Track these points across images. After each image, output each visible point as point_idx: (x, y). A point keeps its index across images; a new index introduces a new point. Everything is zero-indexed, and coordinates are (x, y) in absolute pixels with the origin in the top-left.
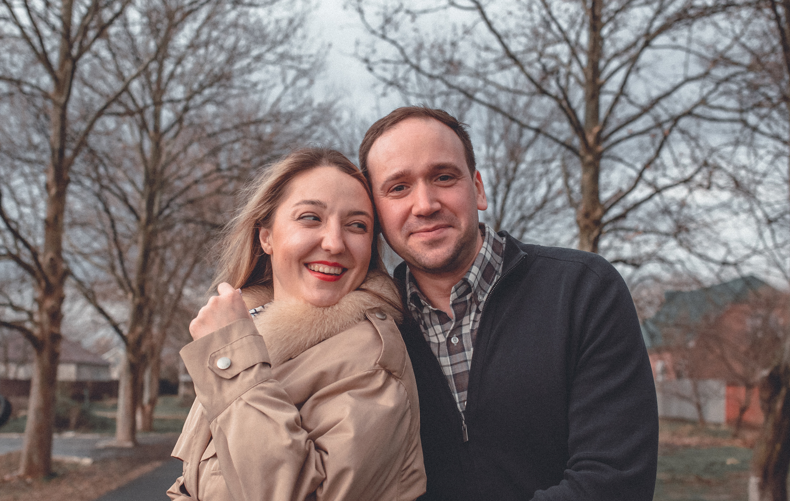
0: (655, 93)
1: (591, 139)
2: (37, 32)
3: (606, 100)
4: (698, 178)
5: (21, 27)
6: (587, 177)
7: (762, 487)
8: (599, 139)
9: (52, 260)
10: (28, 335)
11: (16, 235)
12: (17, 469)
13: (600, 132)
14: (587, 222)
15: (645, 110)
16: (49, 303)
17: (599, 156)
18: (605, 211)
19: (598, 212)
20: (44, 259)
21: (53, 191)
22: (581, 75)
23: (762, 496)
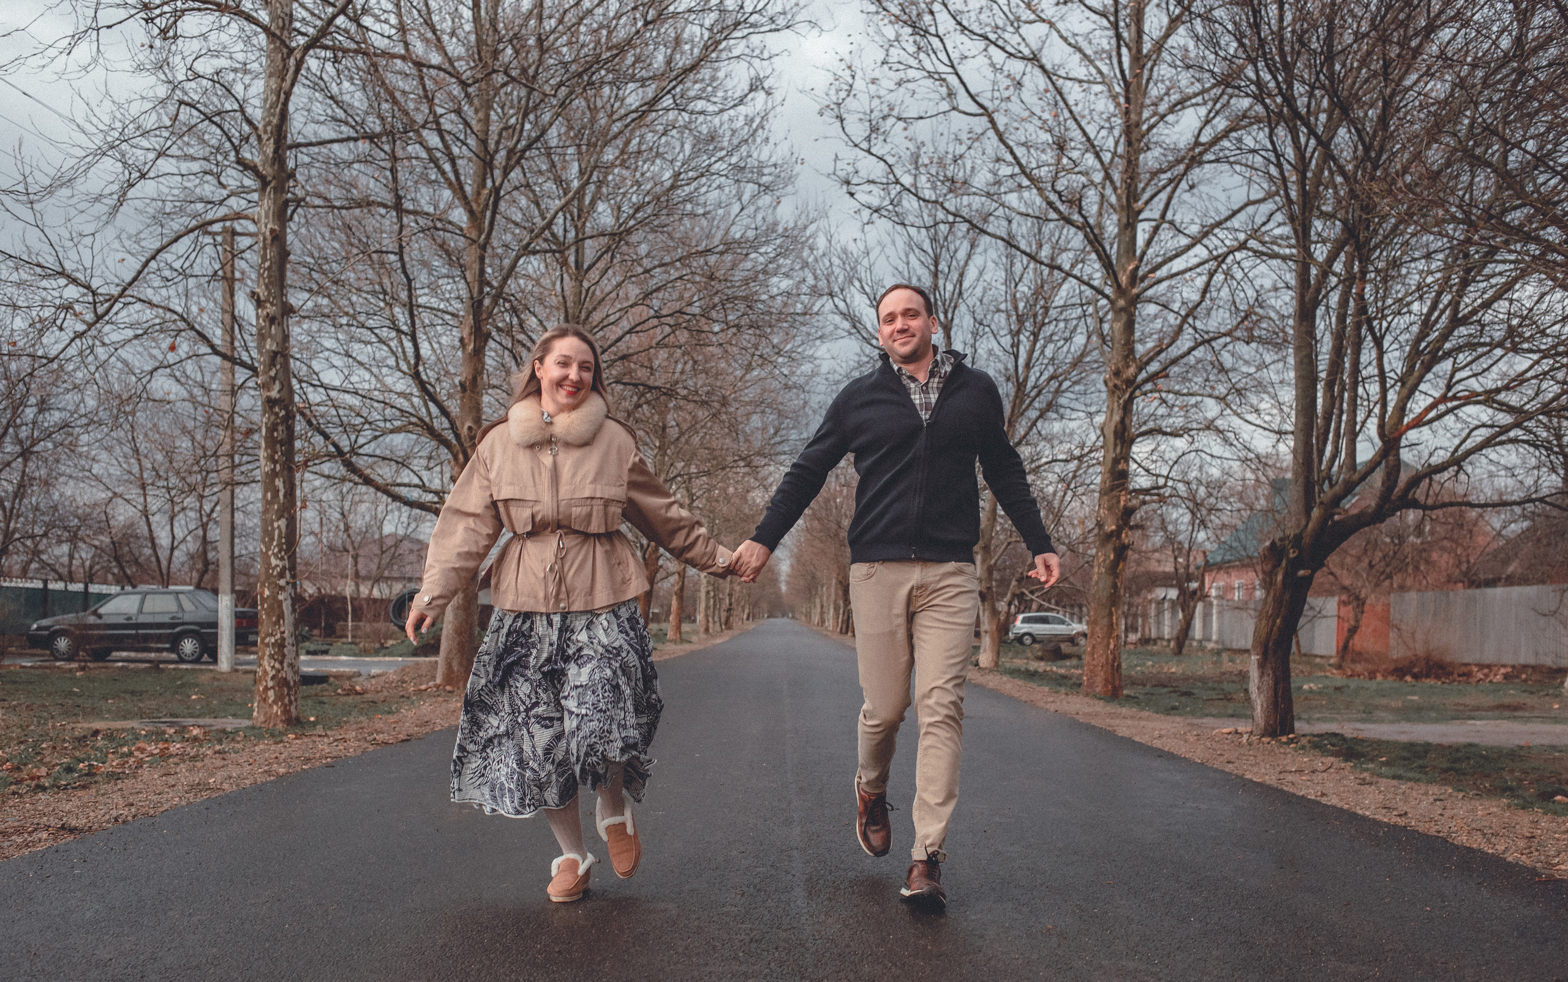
0: (1207, 220)
1: (1124, 279)
2: (449, 153)
3: (1142, 232)
6: (1121, 325)
7: (1262, 665)
8: (1134, 279)
13: (1137, 268)
14: (1118, 382)
15: (1197, 240)
17: (1135, 300)
18: (1140, 369)
19: (1132, 370)
21: (471, 347)
22: (1113, 199)
23: (1262, 676)
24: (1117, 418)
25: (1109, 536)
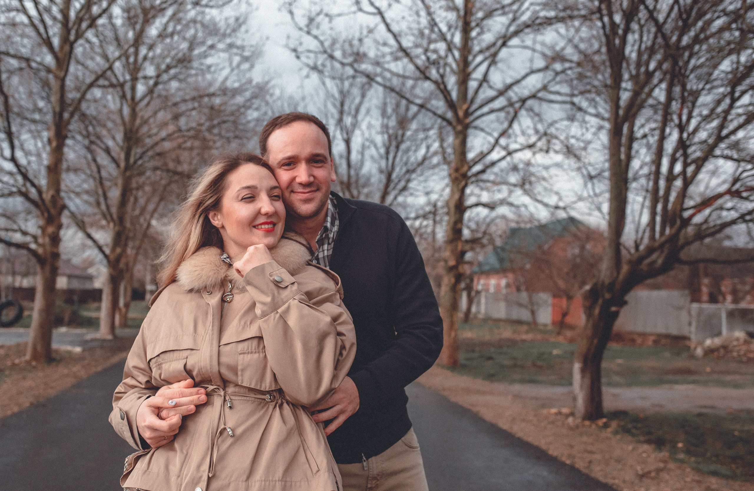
0: (509, 81)
1: (461, 114)
2: (43, 21)
3: (473, 85)
4: (539, 144)
5: (29, 17)
6: (458, 142)
7: (583, 371)
8: (467, 114)
9: (53, 196)
10: (34, 253)
11: (25, 177)
12: (25, 355)
13: (468, 108)
14: (457, 175)
15: (501, 93)
16: (50, 230)
17: (467, 127)
18: (470, 168)
19: (465, 168)
20: (47, 196)
21: (54, 144)
22: (454, 66)
23: (583, 377)
24: (457, 196)
25: (451, 269)
